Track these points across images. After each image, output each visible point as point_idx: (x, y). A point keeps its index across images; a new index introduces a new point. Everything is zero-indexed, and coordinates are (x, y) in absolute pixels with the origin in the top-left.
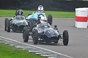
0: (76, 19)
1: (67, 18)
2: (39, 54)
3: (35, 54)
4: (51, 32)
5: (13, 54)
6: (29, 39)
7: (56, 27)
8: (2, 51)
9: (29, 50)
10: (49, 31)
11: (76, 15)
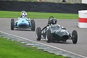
0: (79, 21)
1: (71, 19)
2: (47, 51)
3: (43, 51)
5: (24, 50)
8: (15, 48)
9: (38, 47)
11: (79, 17)
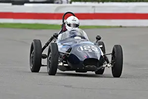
4: (85, 49)
6: (43, 66)
7: (100, 39)
10: (81, 47)
